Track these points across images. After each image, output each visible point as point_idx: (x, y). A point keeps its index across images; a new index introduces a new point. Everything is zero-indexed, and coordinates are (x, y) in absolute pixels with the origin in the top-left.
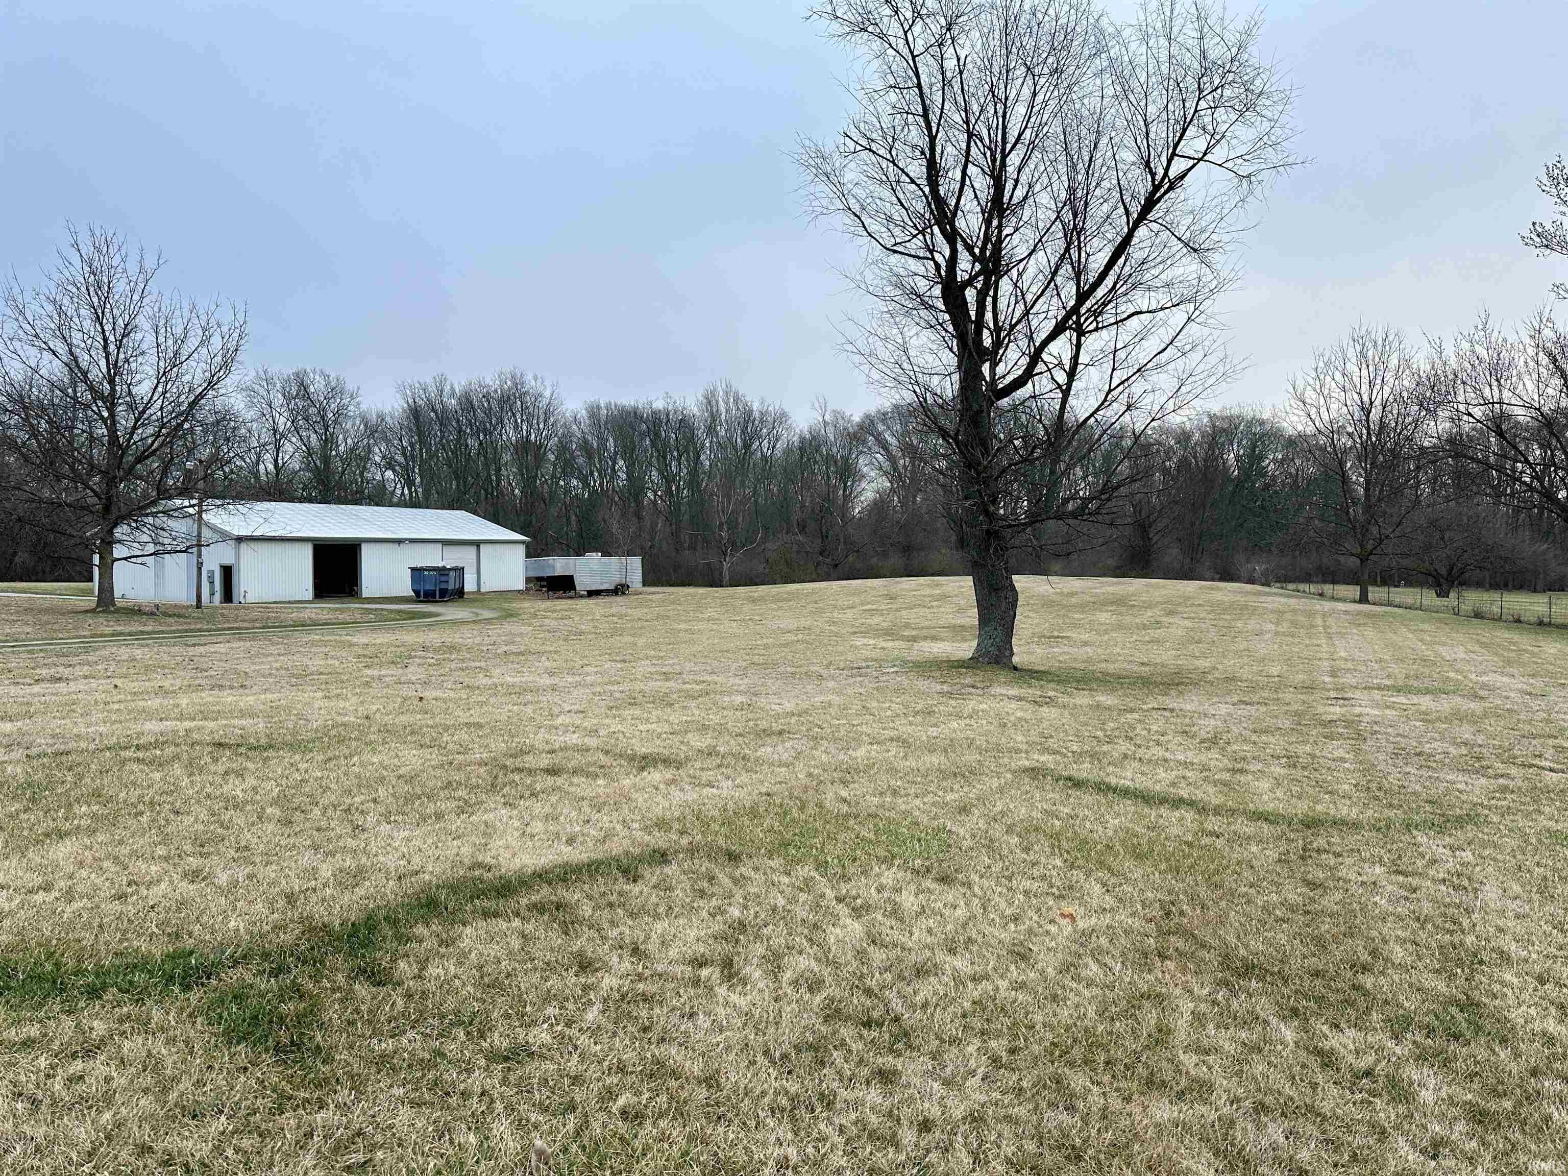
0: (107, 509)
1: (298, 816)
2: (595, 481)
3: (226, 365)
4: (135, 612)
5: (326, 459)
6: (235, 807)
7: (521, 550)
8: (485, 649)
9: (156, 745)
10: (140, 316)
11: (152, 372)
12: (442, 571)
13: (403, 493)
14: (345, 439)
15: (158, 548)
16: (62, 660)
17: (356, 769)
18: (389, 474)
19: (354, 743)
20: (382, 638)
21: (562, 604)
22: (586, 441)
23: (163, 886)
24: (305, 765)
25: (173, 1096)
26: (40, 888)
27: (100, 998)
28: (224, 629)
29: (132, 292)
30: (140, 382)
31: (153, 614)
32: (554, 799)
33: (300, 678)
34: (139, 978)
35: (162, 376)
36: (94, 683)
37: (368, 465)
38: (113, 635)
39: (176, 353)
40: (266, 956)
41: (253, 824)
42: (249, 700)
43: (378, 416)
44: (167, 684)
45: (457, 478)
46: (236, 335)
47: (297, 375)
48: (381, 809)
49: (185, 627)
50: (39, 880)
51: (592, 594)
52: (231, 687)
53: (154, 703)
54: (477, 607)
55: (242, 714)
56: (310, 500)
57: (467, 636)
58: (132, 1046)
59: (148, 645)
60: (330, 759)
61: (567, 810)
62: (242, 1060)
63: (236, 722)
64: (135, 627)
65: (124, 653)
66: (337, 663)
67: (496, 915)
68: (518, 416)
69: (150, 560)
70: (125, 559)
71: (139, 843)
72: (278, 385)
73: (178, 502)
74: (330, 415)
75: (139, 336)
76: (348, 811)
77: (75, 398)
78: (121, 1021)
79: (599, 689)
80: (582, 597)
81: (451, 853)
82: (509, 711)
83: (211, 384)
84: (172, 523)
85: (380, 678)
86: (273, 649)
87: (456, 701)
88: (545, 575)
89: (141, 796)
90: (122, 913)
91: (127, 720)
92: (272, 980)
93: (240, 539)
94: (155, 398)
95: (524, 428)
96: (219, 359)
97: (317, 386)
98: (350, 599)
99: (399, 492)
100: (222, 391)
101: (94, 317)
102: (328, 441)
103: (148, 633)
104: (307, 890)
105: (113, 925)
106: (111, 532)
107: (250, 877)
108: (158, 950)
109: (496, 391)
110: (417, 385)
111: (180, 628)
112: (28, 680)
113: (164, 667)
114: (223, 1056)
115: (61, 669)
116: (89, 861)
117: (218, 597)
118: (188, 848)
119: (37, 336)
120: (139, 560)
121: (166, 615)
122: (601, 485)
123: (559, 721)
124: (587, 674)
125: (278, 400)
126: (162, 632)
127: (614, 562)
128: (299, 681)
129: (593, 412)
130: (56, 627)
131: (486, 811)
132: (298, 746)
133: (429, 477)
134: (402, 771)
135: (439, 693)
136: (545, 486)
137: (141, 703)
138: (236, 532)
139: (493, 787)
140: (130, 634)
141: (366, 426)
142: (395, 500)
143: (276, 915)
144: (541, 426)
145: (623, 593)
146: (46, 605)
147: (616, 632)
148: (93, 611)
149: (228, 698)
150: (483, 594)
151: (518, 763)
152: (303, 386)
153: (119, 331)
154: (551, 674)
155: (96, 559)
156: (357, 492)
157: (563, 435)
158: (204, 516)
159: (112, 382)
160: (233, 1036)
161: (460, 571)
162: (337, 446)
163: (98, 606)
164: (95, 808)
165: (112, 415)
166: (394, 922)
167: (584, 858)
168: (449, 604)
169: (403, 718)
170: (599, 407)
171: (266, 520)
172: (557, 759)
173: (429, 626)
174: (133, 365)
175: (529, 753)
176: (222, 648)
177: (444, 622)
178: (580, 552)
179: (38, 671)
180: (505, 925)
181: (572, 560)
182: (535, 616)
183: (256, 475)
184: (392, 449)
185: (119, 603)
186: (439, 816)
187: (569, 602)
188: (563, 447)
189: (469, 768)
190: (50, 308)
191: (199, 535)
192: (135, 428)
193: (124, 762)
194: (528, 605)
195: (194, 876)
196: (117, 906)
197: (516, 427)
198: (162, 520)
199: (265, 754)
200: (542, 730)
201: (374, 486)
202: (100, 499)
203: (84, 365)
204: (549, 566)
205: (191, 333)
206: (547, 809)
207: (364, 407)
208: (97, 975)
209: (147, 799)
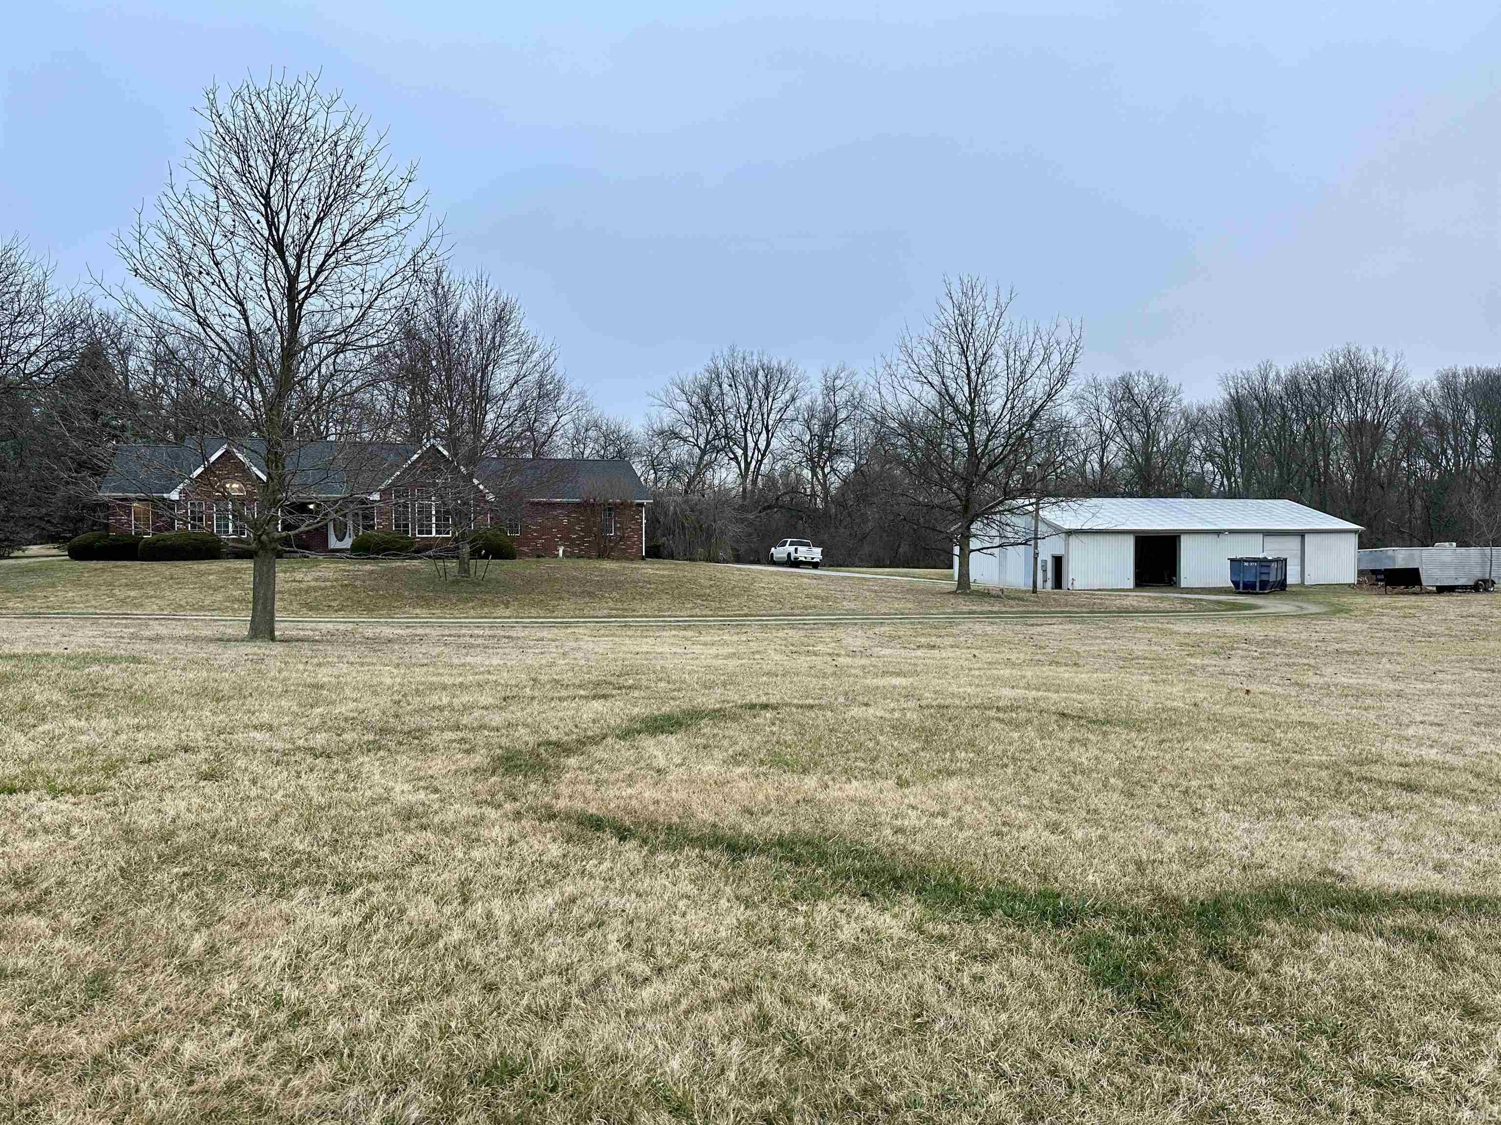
0: (966, 508)
1: (1138, 790)
2: (1448, 461)
3: (1063, 379)
4: (985, 595)
5: (1148, 457)
6: (1083, 773)
7: (1354, 540)
8: (1313, 645)
9: (1012, 708)
10: (996, 345)
11: (1003, 392)
12: (1264, 563)
13: (1222, 483)
14: (1166, 435)
15: (1003, 540)
16: (934, 631)
17: (1189, 753)
18: (1209, 466)
19: (1185, 729)
20: (1202, 628)
21: (1405, 601)
22: (1436, 415)
23: (1031, 831)
24: (1142, 744)
25: (1054, 1017)
26: (938, 813)
27: (990, 915)
28: (1056, 612)
29: (990, 326)
30: (993, 401)
31: (999, 596)
32: (1413, 817)
33: (1128, 660)
34: (1019, 906)
35: (1011, 394)
36: (958, 652)
37: (1188, 459)
38: (969, 613)
39: (1023, 372)
40: (1123, 914)
41: (1099, 791)
42: (1083, 677)
43: (1199, 410)
44: (1013, 657)
45: (1281, 466)
46: (1072, 350)
47: (1123, 379)
48: (1219, 796)
49: (1024, 609)
50: (937, 808)
51: (1442, 590)
52: (1066, 665)
53: (1006, 672)
54: (1302, 601)
55: (1079, 689)
56: (1131, 495)
57: (1289, 631)
58: (1018, 962)
59: (996, 623)
60: (1163, 741)
61: (1429, 831)
62: (1109, 1003)
63: (1074, 696)
64: (987, 608)
65: (978, 628)
66: (1160, 649)
67: (1355, 929)
68: (1352, 395)
69: (996, 551)
70: (979, 550)
71: (1008, 790)
72: (1106, 390)
73: (1020, 501)
74: (1152, 413)
75: (994, 362)
76: (1186, 792)
77: (943, 420)
78: (1008, 940)
79: (1458, 700)
80: (1429, 593)
81: (1298, 854)
82: (1347, 714)
83: (1050, 396)
84: (1015, 520)
85: (1203, 667)
86: (1099, 633)
87: (1286, 697)
88: (1383, 568)
89: (1005, 751)
90: (1000, 848)
91: (986, 685)
92: (1131, 938)
93: (1070, 533)
94: (1005, 413)
95: (1359, 406)
96: (1057, 373)
97: (1141, 388)
98: (1169, 589)
99: (1218, 483)
100: (1059, 402)
101: (960, 351)
102: (1150, 439)
103: (995, 613)
104: (1155, 861)
105: (995, 857)
106: (968, 528)
107: (1102, 838)
108: (1033, 886)
109: (1326, 372)
110: (1240, 375)
111: (1020, 609)
112: (912, 646)
113: (1009, 642)
114: (1093, 995)
115: (934, 639)
116: (971, 798)
117: (1049, 584)
118: (1046, 802)
119: (920, 373)
120: (989, 551)
121: (1009, 598)
122: (1457, 464)
123: (1411, 731)
124: (1442, 682)
125: (1105, 404)
126: (1006, 612)
127: (1474, 553)
128: (1127, 664)
129: (1448, 384)
130: (929, 604)
131: (1331, 817)
132: (1132, 724)
133: (1249, 467)
134: (1236, 761)
135: (1264, 688)
136: (1384, 470)
137: (994, 672)
138: (1066, 527)
139: (1337, 794)
140: (982, 613)
141: (1186, 420)
142: (1214, 491)
143: (1127, 879)
144: (1381, 403)
145: (1486, 590)
146: (921, 586)
147: (1477, 635)
148: (953, 593)
149: (1065, 674)
150: (1307, 587)
151: (1365, 771)
152: (1128, 389)
153: (979, 360)
154: (1395, 678)
155: (957, 550)
156: (1176, 486)
157: (1407, 411)
158: (1040, 512)
159: (972, 403)
160: (1099, 979)
161: (1282, 562)
162: (1158, 443)
163: (958, 588)
164: (972, 755)
165: (971, 431)
166: (1244, 911)
167: (1459, 889)
168: (1271, 596)
169: (1231, 709)
170: (1455, 376)
171: (1094, 515)
172: (1414, 774)
173: (1251, 618)
174: (989, 388)
175: (1376, 762)
176: (1056, 629)
177: (1266, 615)
178: (1427, 541)
179: (919, 639)
180: (1367, 942)
181: (1416, 551)
182: (1369, 611)
183: (1083, 474)
184: (1213, 441)
185: (973, 587)
186: (1280, 813)
187: (1413, 598)
188: (1407, 424)
189: (1308, 770)
190: (929, 349)
191: (1036, 530)
192: (988, 440)
193: (989, 720)
194: (1361, 601)
195: (1054, 827)
196: (995, 841)
197: (1349, 406)
198: (1008, 518)
199: (1104, 728)
200: (1390, 739)
201: (1193, 479)
202: (961, 500)
203: (952, 391)
204: (1389, 557)
205: (1035, 353)
206: (1406, 828)
207: (1185, 403)
208: (987, 897)
209: (1009, 754)
